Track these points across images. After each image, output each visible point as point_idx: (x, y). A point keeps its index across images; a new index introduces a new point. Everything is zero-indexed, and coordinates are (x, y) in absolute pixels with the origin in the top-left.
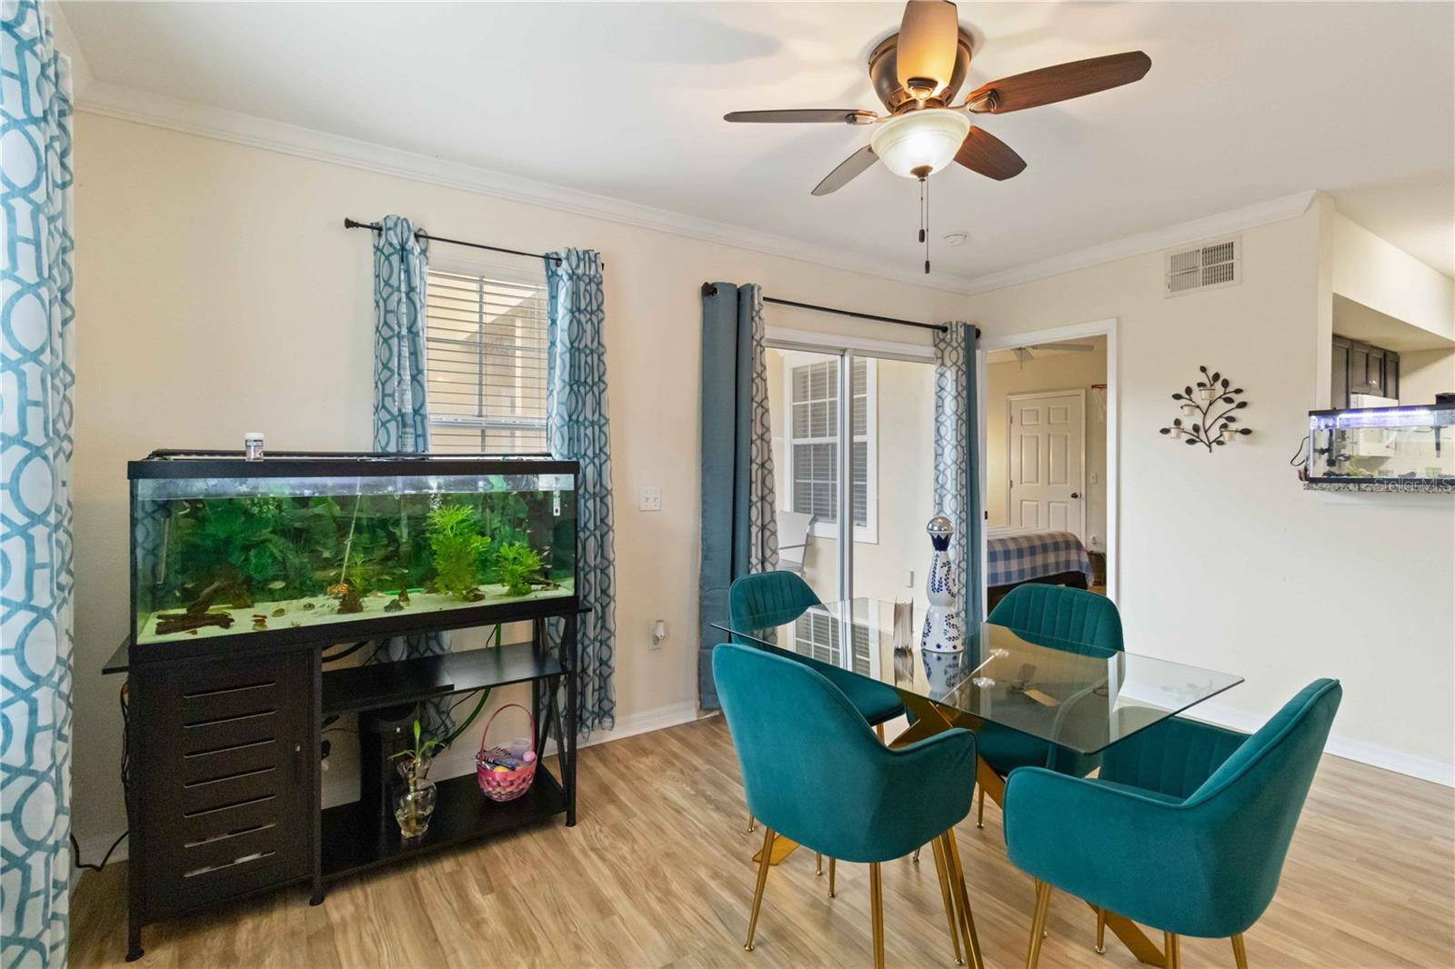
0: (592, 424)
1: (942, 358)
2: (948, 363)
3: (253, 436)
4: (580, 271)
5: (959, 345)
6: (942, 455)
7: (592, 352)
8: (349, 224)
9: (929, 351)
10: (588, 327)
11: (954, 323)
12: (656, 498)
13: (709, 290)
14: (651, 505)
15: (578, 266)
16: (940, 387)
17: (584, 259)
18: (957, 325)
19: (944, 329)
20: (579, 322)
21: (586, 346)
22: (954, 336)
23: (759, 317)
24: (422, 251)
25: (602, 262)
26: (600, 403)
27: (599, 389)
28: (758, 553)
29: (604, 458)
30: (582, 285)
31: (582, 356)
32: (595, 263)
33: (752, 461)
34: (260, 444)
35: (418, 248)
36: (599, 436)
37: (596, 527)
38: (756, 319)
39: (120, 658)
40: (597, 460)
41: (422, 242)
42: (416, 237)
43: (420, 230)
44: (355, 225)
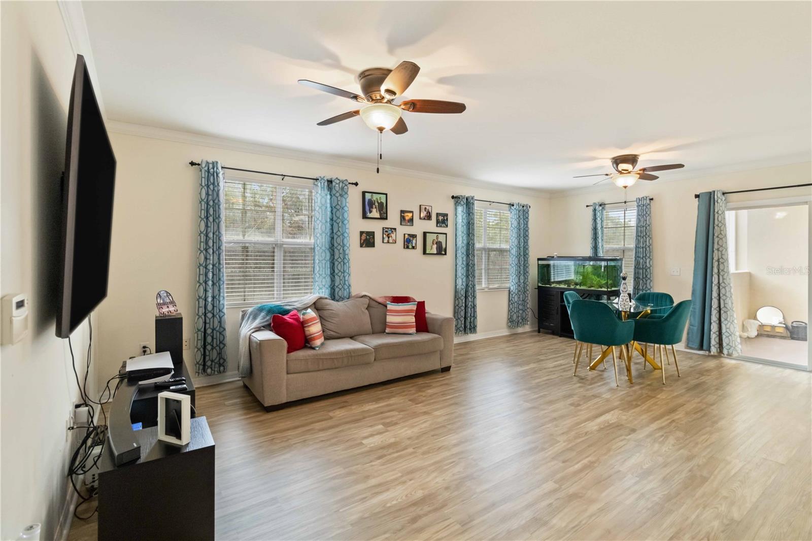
0: (643, 248)
4: (640, 204)
7: (643, 227)
8: (587, 206)
10: (642, 219)
12: (677, 271)
13: (697, 196)
14: (675, 273)
15: (639, 202)
17: (642, 200)
20: (639, 219)
21: (641, 225)
23: (718, 203)
24: (603, 208)
25: (651, 198)
26: (646, 242)
27: (646, 237)
28: (715, 294)
29: (647, 258)
30: (640, 208)
31: (640, 228)
32: (646, 200)
33: (713, 259)
34: (556, 255)
35: (601, 208)
36: (646, 251)
37: (643, 278)
38: (716, 203)
39: (537, 287)
40: (644, 258)
41: (603, 206)
42: (600, 205)
43: (602, 203)
44: (589, 206)
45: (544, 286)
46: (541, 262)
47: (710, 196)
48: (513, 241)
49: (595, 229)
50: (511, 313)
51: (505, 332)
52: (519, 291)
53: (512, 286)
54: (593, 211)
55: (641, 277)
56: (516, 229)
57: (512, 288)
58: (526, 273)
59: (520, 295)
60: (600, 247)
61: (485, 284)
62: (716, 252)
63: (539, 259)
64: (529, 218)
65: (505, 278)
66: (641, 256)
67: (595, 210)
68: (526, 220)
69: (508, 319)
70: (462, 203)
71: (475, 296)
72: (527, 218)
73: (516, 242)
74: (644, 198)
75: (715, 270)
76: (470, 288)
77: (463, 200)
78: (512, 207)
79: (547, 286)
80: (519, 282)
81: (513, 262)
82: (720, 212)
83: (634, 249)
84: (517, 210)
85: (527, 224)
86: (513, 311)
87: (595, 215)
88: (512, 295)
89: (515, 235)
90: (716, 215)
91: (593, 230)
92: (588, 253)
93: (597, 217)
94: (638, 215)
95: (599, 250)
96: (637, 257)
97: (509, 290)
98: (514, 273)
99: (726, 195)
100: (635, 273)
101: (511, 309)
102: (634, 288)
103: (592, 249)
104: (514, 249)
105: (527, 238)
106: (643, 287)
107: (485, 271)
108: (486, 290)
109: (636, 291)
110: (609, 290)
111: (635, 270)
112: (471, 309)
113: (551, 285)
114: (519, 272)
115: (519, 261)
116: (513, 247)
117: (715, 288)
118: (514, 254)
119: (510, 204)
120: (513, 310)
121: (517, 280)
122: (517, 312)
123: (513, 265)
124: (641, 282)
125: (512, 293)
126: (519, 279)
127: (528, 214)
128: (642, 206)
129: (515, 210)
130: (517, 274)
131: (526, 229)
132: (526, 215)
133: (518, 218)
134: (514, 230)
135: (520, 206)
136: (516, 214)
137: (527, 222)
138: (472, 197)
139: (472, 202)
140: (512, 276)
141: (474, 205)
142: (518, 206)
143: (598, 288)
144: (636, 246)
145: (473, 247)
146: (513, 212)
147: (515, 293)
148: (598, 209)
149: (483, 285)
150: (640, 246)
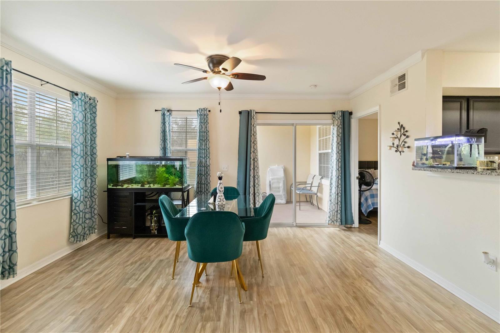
0: (204, 149)
1: (334, 123)
2: (335, 125)
3: (127, 154)
5: (339, 118)
6: (333, 156)
7: (204, 132)
8: (156, 111)
9: (330, 121)
10: (204, 126)
11: (337, 111)
12: (226, 168)
13: (240, 113)
14: (225, 170)
15: (201, 112)
16: (333, 133)
17: (203, 111)
18: (338, 112)
19: (334, 113)
20: (201, 126)
22: (337, 116)
23: (253, 118)
24: (170, 114)
25: (209, 110)
26: (207, 144)
27: (206, 141)
28: (252, 184)
29: (207, 157)
30: (202, 116)
31: (202, 133)
32: (206, 110)
33: (250, 158)
35: (168, 113)
36: (206, 152)
37: (205, 174)
38: (252, 119)
39: (106, 190)
40: (205, 158)
41: (170, 112)
42: (168, 111)
43: (170, 109)
44: (157, 111)
45: (115, 187)
47: (249, 113)
48: (77, 137)
49: (164, 132)
50: (74, 226)
51: (67, 251)
52: (86, 197)
53: (76, 192)
54: (162, 115)
55: (203, 174)
56: (81, 123)
57: (75, 195)
58: (93, 175)
59: (86, 202)
60: (169, 149)
61: (32, 195)
62: (252, 153)
63: (108, 160)
64: (97, 113)
65: (63, 183)
66: (203, 156)
67: (164, 115)
69: (70, 234)
71: (13, 217)
72: (95, 113)
73: (81, 139)
74: (205, 109)
75: (252, 167)
78: (75, 97)
79: (118, 187)
80: (86, 186)
81: (78, 163)
82: (255, 125)
83: (198, 151)
84: (82, 101)
85: (94, 120)
86: (77, 223)
87: (164, 119)
88: (76, 203)
89: (80, 131)
90: (253, 127)
91: (162, 132)
92: (157, 153)
93: (166, 121)
94: (201, 122)
95: (167, 151)
96: (200, 157)
97: (72, 198)
98: (79, 176)
99: (256, 114)
100: (198, 170)
101: (74, 221)
102: (198, 183)
103: (161, 149)
104: (79, 147)
105: (94, 135)
106: (204, 182)
107: (32, 176)
108: (35, 203)
109: (200, 185)
111: (198, 168)
113: (123, 186)
114: (86, 175)
115: (86, 162)
116: (76, 145)
117: (252, 179)
118: (79, 153)
119: (72, 92)
120: (77, 221)
121: (82, 185)
122: (83, 223)
123: (77, 167)
124: (203, 177)
125: (77, 201)
126: (86, 183)
127: (96, 108)
128: (204, 115)
129: (79, 101)
130: (82, 177)
131: (94, 125)
132: (94, 109)
133: (83, 111)
134: (78, 125)
135: (86, 98)
136: (81, 106)
137: (95, 117)
138: (5, 61)
139: (6, 70)
140: (76, 181)
141: (11, 76)
142: (83, 97)
143: (173, 186)
144: (199, 148)
145: (8, 141)
146: (77, 103)
147: (79, 200)
148: (166, 114)
149: (29, 197)
150: (203, 148)
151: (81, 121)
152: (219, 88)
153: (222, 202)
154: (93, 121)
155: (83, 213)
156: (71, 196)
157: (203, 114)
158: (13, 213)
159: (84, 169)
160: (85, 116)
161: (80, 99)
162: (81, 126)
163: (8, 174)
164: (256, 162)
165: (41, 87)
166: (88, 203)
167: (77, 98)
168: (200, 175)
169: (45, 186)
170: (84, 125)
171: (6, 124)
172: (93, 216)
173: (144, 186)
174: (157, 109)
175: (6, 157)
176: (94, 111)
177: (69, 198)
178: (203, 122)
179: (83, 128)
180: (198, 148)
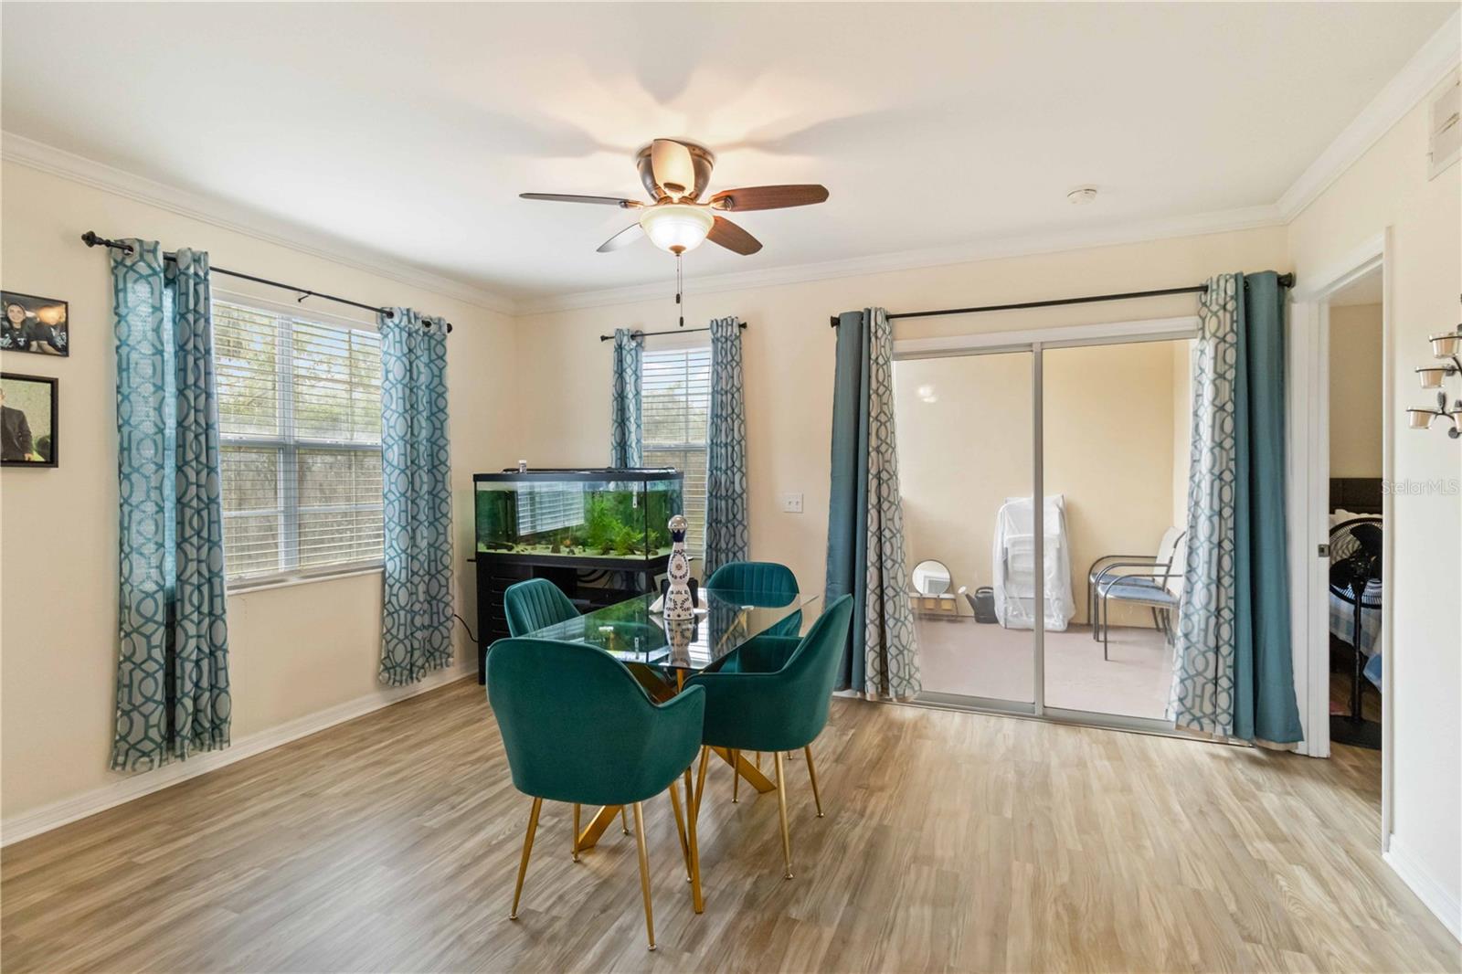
0: (726, 445)
1: (1203, 329)
2: (1208, 335)
3: (521, 462)
4: (719, 335)
5: (1224, 308)
6: (1199, 461)
7: (726, 392)
8: (603, 338)
9: (1192, 322)
10: (724, 375)
11: (1215, 279)
12: (797, 503)
13: (835, 322)
14: (793, 508)
15: (717, 331)
16: (1201, 369)
17: (722, 326)
18: (1218, 281)
19: (1204, 289)
20: (718, 373)
21: (722, 389)
22: (1214, 297)
23: (877, 338)
24: (639, 345)
25: (742, 323)
26: (733, 430)
27: (732, 419)
28: (872, 557)
29: (735, 470)
30: (720, 344)
31: (719, 398)
32: (732, 325)
33: (868, 471)
34: (524, 465)
35: (634, 344)
36: (732, 453)
37: (728, 521)
38: (873, 339)
39: (473, 557)
40: (729, 472)
41: (639, 339)
42: (633, 337)
43: (637, 331)
44: (607, 338)
45: (493, 551)
46: (485, 486)
47: (862, 321)
48: (392, 424)
49: (621, 397)
50: (387, 643)
51: (373, 702)
52: (414, 573)
53: (391, 559)
54: (616, 350)
55: (724, 520)
56: (400, 387)
57: (390, 566)
58: (438, 515)
59: (417, 586)
60: (634, 445)
62: (873, 454)
63: (478, 478)
64: (448, 358)
65: (369, 537)
66: (724, 467)
67: (620, 348)
68: (439, 362)
69: (382, 662)
70: (142, 267)
71: (218, 611)
72: (441, 358)
73: (400, 427)
74: (727, 322)
75: (873, 499)
76: (188, 589)
77: (149, 257)
78: (388, 321)
79: (499, 551)
80: (414, 545)
81: (393, 488)
82: (881, 361)
83: (709, 450)
84: (401, 329)
85: (440, 376)
86: (394, 637)
87: (620, 361)
88: (391, 587)
89: (397, 405)
90: (874, 368)
91: (616, 399)
92: (604, 457)
93: (625, 366)
94: (716, 363)
95: (630, 451)
96: (714, 468)
97: (384, 573)
98: (396, 520)
99: (891, 320)
100: (710, 510)
101: (388, 631)
102: (709, 546)
103: (615, 448)
104: (395, 447)
105: (441, 416)
106: (727, 545)
107: (287, 518)
108: (294, 580)
109: (714, 553)
110: (650, 557)
111: (710, 503)
112: (197, 663)
113: (510, 548)
114: (414, 518)
115: (412, 483)
116: (390, 442)
117: (872, 542)
118: (395, 463)
119: (381, 311)
120: (394, 631)
121: (404, 542)
122: (406, 637)
123: (392, 497)
124: (724, 531)
125: (391, 581)
126: (413, 538)
127: (444, 346)
128: (724, 340)
129: (397, 330)
130: (403, 523)
131: (440, 389)
132: (439, 350)
133: (405, 355)
134: (393, 391)
135: (413, 321)
136: (401, 342)
137: (441, 370)
138: (193, 254)
139: (196, 274)
140: (390, 531)
141: (207, 287)
142: (405, 319)
143: (625, 554)
144: (712, 441)
145: (203, 438)
146: (391, 336)
147: (398, 581)
148: (626, 347)
149: (282, 567)
150: (721, 442)
151: (400, 382)
152: (678, 250)
153: (679, 611)
154: (436, 381)
155: (407, 612)
156: (382, 569)
157: (722, 336)
158: (218, 601)
159: (406, 502)
160: (408, 368)
161: (397, 326)
162: (400, 395)
163: (205, 513)
164: (885, 485)
165: (299, 306)
166: (422, 588)
167: (391, 324)
168: (714, 524)
169: (322, 541)
170: (407, 391)
171: (196, 398)
172: (441, 621)
173: (559, 552)
174: (606, 335)
175: (198, 473)
176: (441, 354)
177: (378, 573)
178: (722, 362)
179: (404, 399)
180: (709, 441)
